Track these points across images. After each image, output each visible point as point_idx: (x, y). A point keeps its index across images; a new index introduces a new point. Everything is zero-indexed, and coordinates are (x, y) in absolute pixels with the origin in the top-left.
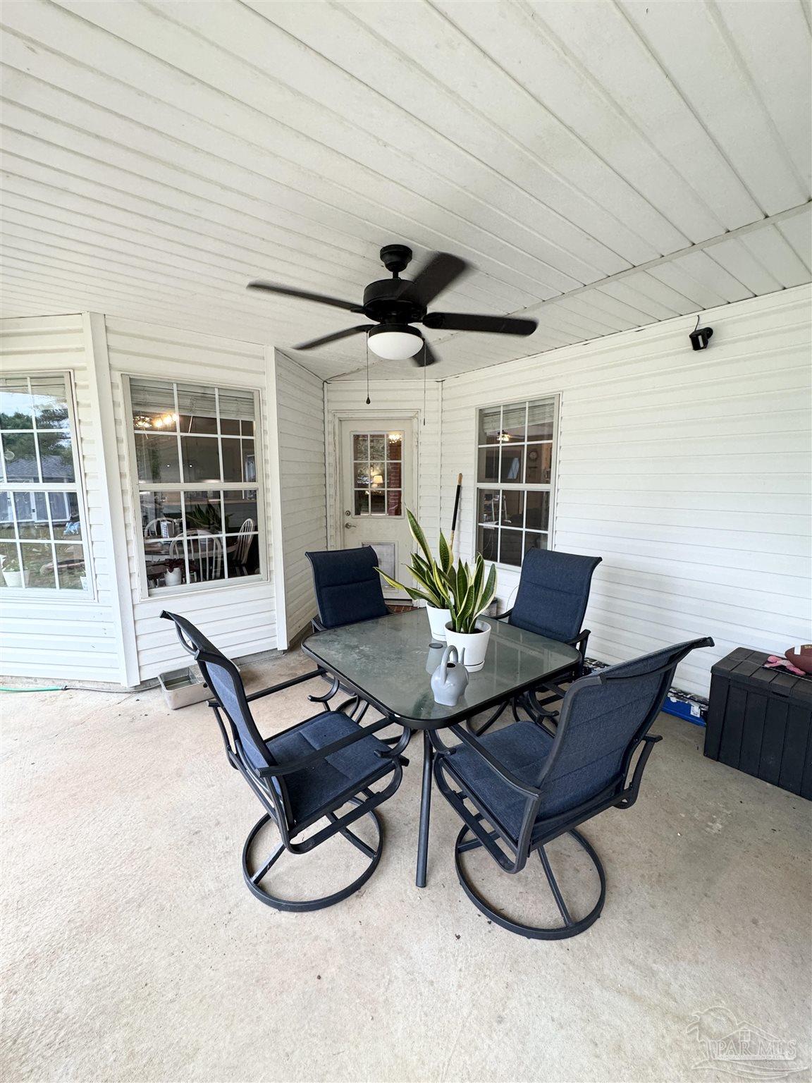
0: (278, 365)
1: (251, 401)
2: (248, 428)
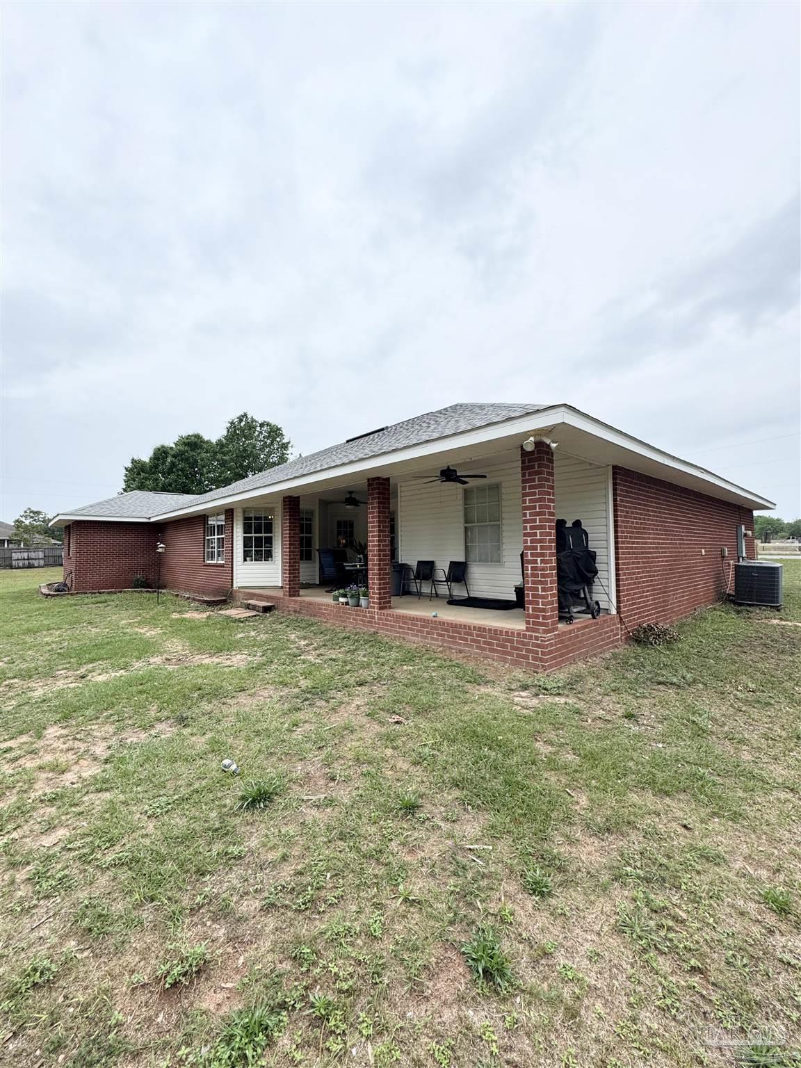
0: (320, 503)
1: (313, 513)
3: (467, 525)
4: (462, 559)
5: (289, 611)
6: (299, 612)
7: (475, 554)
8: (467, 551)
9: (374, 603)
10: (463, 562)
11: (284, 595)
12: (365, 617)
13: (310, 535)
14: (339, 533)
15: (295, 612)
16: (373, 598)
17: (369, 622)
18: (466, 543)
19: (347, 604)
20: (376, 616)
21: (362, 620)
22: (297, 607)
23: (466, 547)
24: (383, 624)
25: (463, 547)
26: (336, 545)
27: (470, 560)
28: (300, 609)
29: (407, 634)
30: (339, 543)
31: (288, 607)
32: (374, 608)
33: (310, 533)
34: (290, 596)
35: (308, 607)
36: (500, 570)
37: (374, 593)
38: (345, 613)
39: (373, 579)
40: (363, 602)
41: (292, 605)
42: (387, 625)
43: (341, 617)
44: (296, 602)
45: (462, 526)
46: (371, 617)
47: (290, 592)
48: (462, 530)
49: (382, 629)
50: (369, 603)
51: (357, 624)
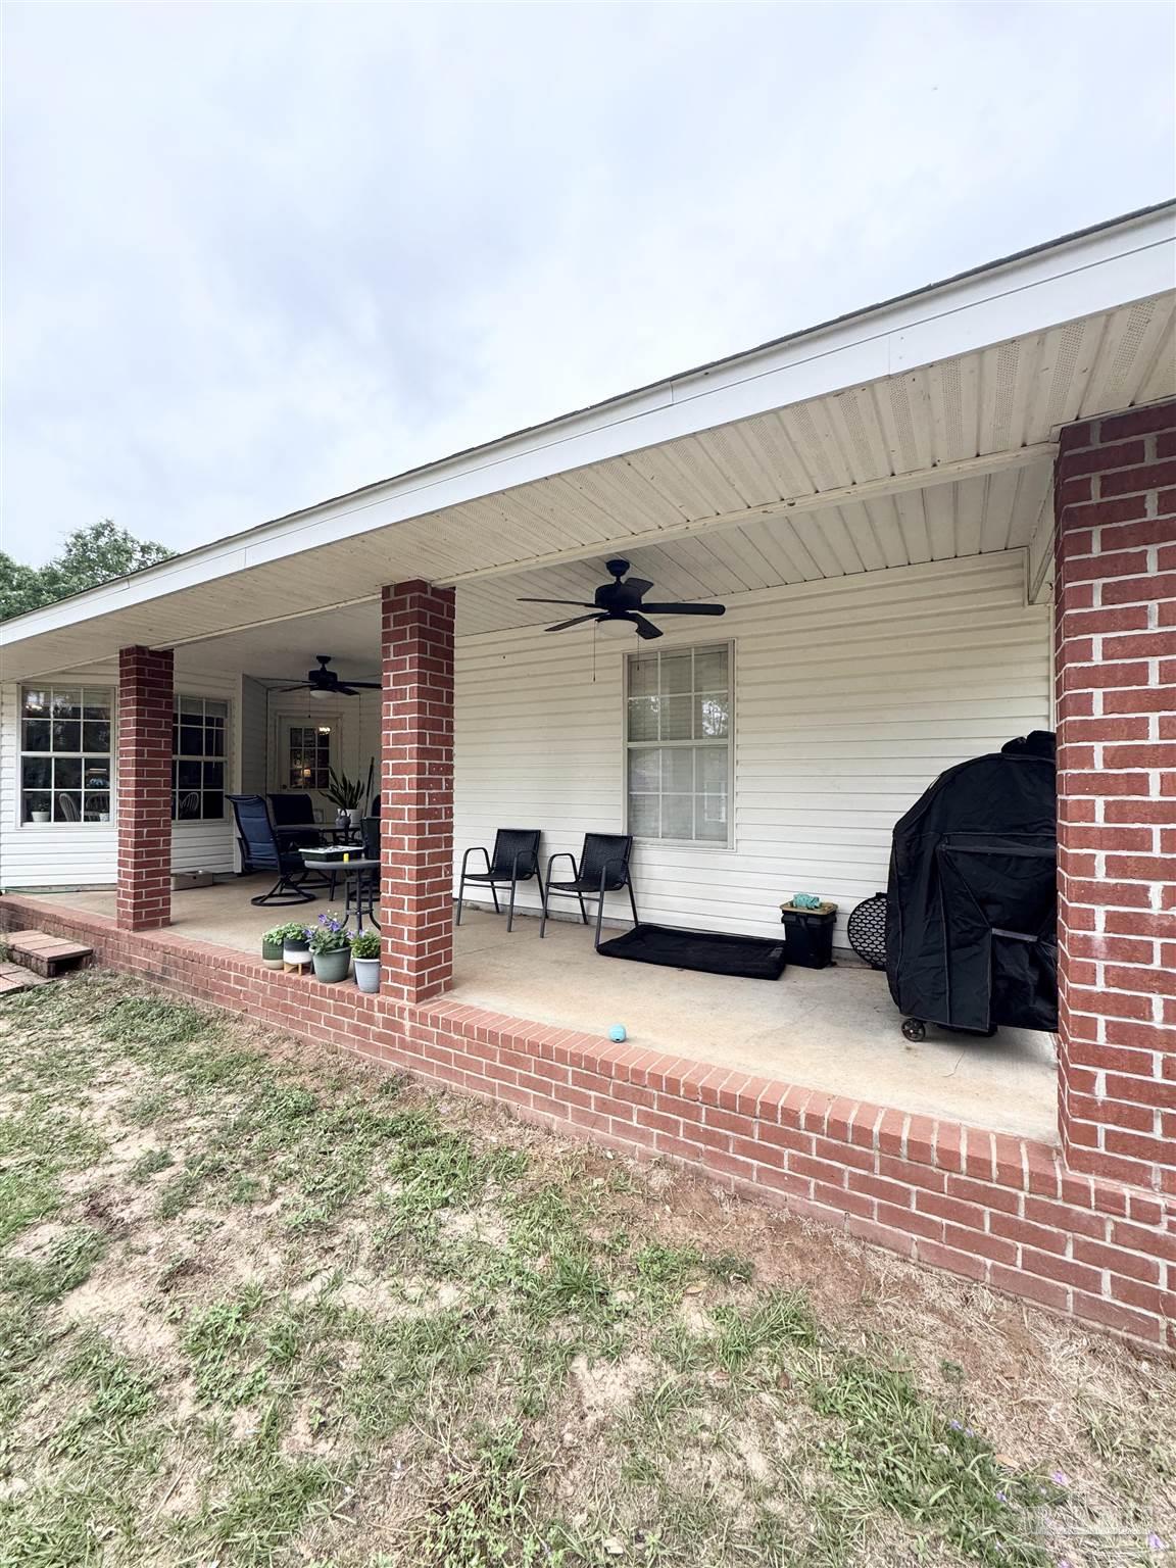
0: (244, 683)
1: (225, 706)
2: (220, 722)
3: (633, 745)
4: (618, 829)
5: (133, 971)
6: (161, 979)
7: (655, 819)
8: (633, 806)
9: (397, 977)
10: (623, 838)
11: (120, 924)
12: (370, 1020)
13: (219, 759)
14: (294, 755)
15: (150, 975)
16: (397, 963)
17: (380, 1037)
18: (630, 789)
19: (308, 968)
20: (407, 1024)
21: (356, 1030)
22: (155, 961)
23: (631, 799)
24: (432, 1053)
25: (621, 800)
26: (286, 780)
27: (641, 830)
28: (164, 970)
29: (521, 1097)
30: (294, 775)
31: (129, 960)
32: (398, 993)
33: (219, 753)
34: (137, 927)
35: (185, 967)
36: (723, 859)
37: (398, 948)
38: (303, 1000)
39: (400, 904)
40: (364, 971)
41: (141, 958)
42: (445, 1057)
43: (286, 1009)
44: (151, 947)
45: (619, 745)
46: (389, 1024)
47: (136, 916)
48: (620, 758)
49: (428, 1066)
50: (381, 976)
51: (339, 1038)
